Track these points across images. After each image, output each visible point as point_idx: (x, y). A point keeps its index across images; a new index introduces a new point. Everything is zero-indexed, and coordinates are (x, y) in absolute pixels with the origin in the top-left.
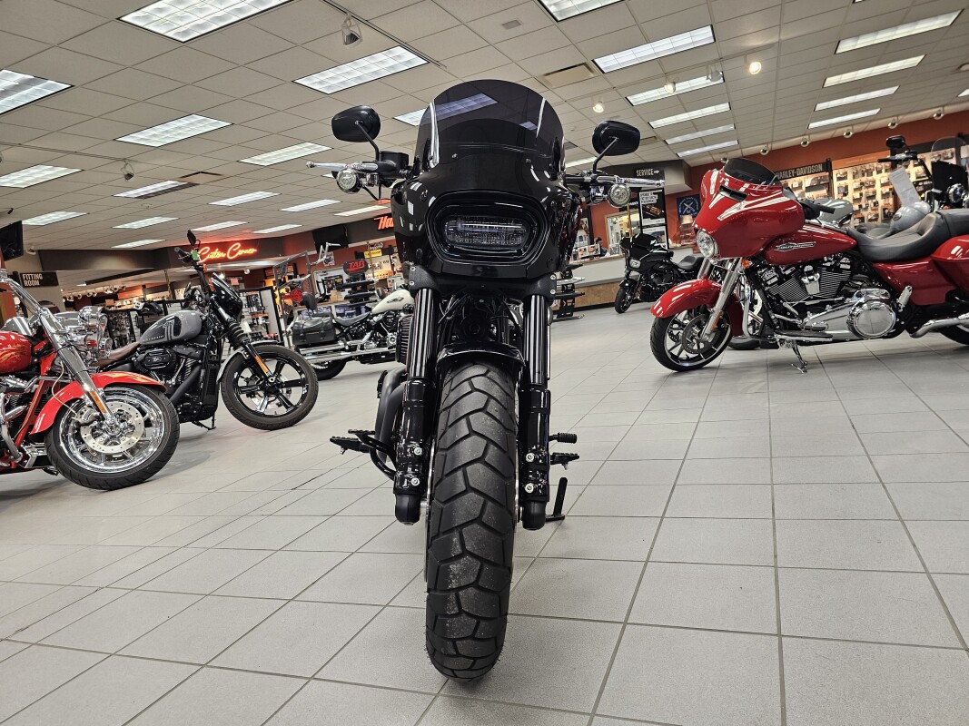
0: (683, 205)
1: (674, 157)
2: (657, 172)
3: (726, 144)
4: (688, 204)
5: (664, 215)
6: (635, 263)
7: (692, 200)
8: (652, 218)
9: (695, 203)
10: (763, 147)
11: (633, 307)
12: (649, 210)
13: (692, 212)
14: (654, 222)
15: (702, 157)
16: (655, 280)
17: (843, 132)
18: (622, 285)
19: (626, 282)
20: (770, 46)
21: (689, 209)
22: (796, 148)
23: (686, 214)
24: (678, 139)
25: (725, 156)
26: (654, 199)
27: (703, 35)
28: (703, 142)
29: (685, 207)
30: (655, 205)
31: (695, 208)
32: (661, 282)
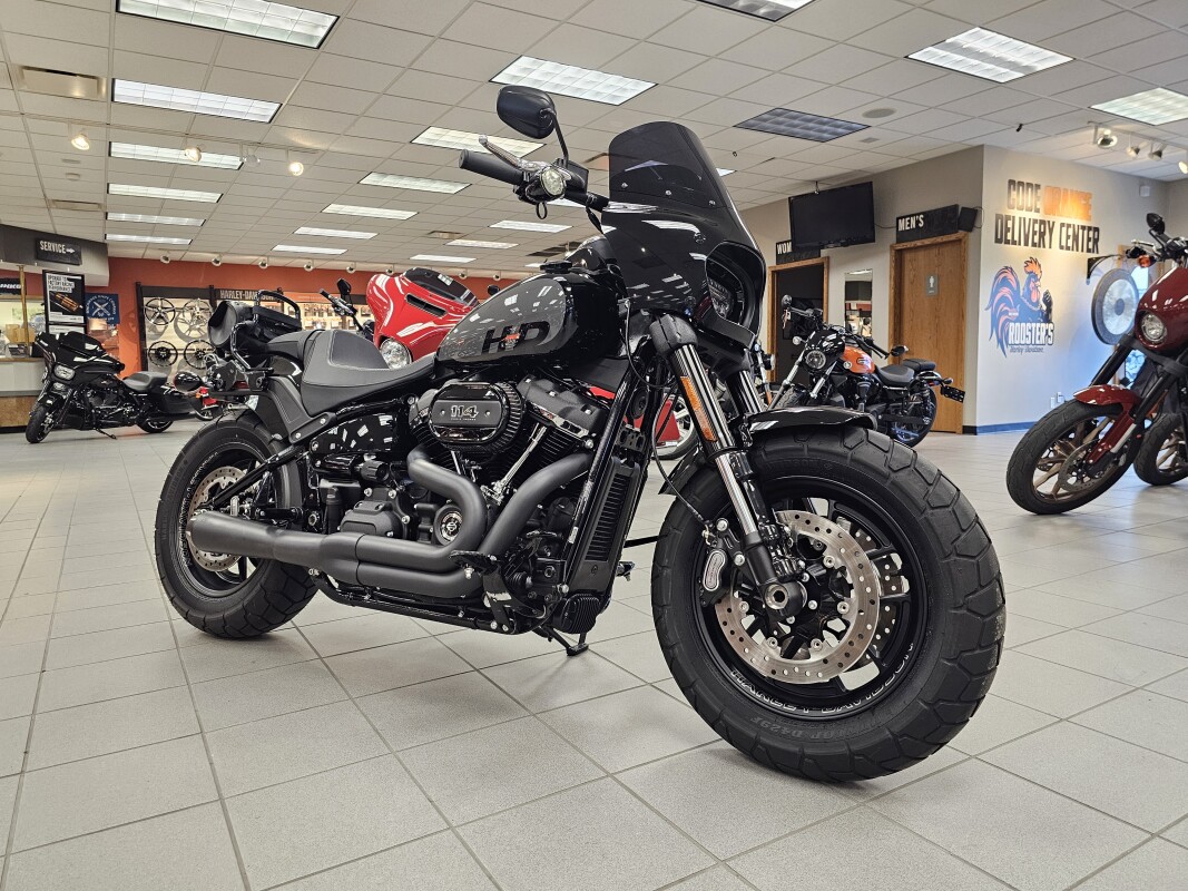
0: (92, 303)
1: (99, 239)
2: (71, 251)
3: (175, 241)
4: (101, 304)
5: (81, 312)
6: (65, 372)
7: (107, 301)
8: (65, 313)
9: (110, 304)
10: (216, 256)
11: (52, 435)
12: (60, 301)
13: (105, 316)
14: (68, 319)
15: (134, 248)
16: (92, 400)
17: (304, 263)
18: (43, 402)
19: (46, 397)
20: (315, 151)
21: (101, 311)
22: (252, 268)
23: (96, 316)
24: (123, 217)
25: (165, 254)
26: (70, 287)
27: (261, 110)
28: (153, 229)
29: (96, 307)
30: (69, 295)
31: (111, 311)
32: (100, 405)
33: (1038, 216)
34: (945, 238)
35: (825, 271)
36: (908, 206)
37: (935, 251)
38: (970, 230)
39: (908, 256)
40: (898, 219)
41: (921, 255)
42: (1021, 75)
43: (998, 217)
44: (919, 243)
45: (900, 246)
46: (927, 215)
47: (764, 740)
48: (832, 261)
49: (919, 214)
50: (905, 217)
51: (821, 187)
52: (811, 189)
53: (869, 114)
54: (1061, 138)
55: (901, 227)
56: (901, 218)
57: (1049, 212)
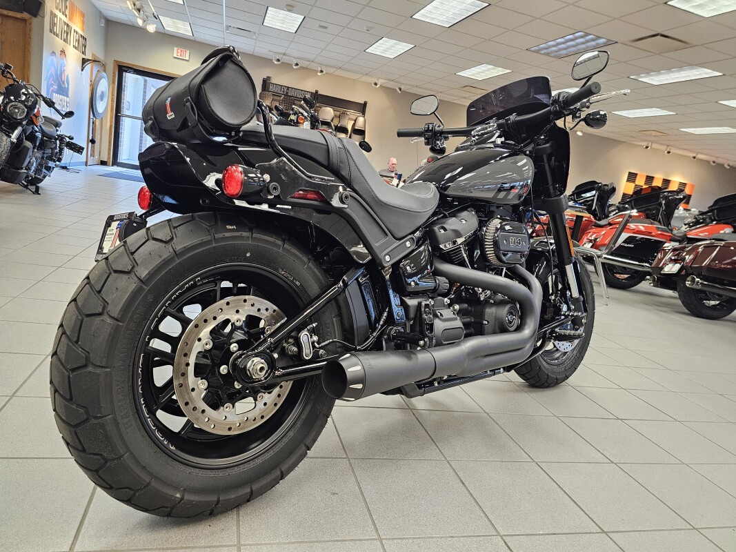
33: (66, 20)
34: (11, 14)
38: (34, 16)
43: (52, 13)
57: (70, 19)
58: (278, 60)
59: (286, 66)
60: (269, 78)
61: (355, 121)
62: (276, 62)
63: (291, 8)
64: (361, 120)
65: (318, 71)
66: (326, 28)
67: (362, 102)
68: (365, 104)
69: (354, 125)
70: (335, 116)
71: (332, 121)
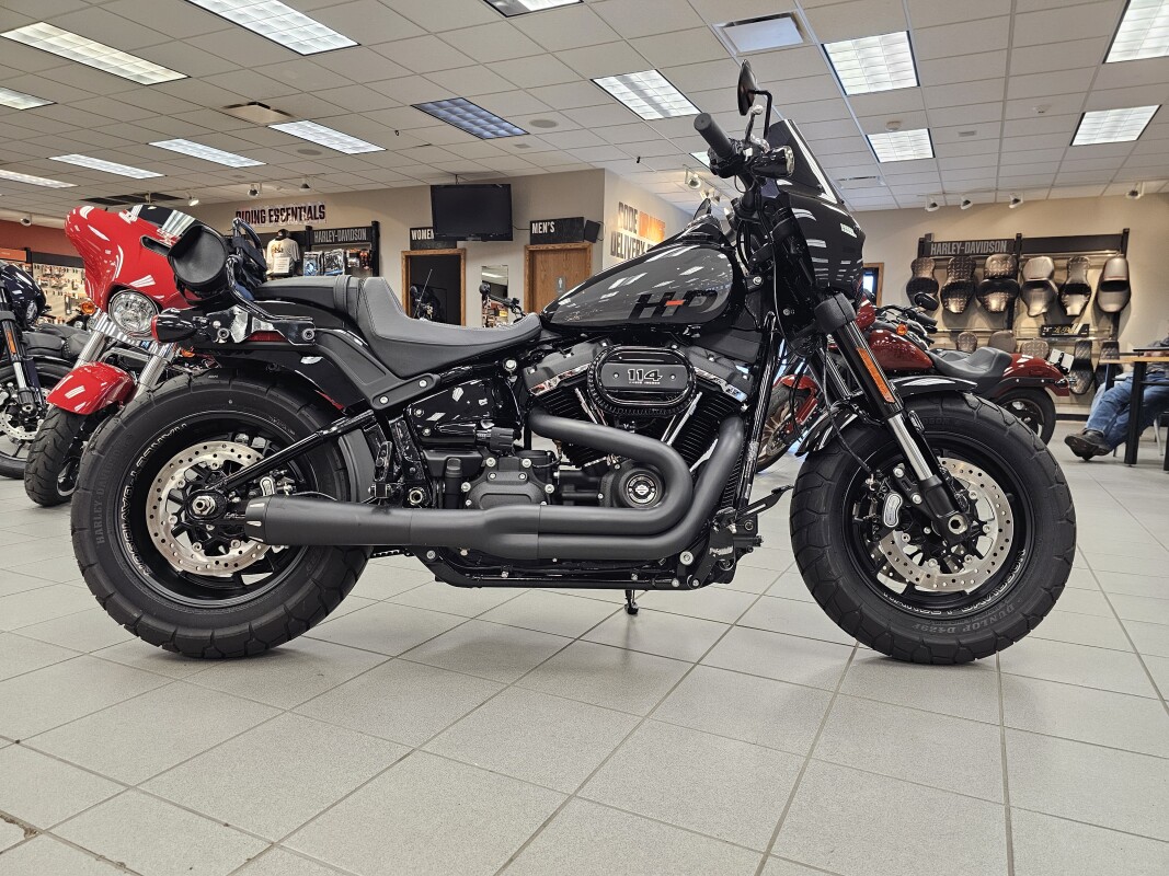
33: (636, 236)
34: (573, 246)
35: (462, 261)
36: (540, 211)
37: (562, 256)
38: (594, 241)
39: (539, 258)
40: (531, 223)
41: (551, 257)
42: (661, 117)
43: (614, 234)
44: (550, 247)
45: (533, 248)
46: (558, 222)
47: (926, 640)
48: (469, 254)
49: (550, 221)
50: (538, 222)
51: (461, 181)
52: (452, 181)
53: (536, 123)
54: (659, 174)
55: (535, 230)
56: (535, 222)
57: (642, 234)
58: (934, 205)
59: (949, 211)
60: (929, 236)
61: (1104, 267)
62: (930, 210)
63: (895, 125)
64: (1118, 262)
65: (1009, 203)
66: (973, 133)
67: (1118, 230)
68: (1126, 233)
69: (1102, 276)
70: (1056, 268)
71: (1051, 276)
